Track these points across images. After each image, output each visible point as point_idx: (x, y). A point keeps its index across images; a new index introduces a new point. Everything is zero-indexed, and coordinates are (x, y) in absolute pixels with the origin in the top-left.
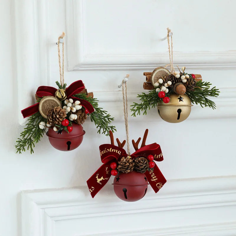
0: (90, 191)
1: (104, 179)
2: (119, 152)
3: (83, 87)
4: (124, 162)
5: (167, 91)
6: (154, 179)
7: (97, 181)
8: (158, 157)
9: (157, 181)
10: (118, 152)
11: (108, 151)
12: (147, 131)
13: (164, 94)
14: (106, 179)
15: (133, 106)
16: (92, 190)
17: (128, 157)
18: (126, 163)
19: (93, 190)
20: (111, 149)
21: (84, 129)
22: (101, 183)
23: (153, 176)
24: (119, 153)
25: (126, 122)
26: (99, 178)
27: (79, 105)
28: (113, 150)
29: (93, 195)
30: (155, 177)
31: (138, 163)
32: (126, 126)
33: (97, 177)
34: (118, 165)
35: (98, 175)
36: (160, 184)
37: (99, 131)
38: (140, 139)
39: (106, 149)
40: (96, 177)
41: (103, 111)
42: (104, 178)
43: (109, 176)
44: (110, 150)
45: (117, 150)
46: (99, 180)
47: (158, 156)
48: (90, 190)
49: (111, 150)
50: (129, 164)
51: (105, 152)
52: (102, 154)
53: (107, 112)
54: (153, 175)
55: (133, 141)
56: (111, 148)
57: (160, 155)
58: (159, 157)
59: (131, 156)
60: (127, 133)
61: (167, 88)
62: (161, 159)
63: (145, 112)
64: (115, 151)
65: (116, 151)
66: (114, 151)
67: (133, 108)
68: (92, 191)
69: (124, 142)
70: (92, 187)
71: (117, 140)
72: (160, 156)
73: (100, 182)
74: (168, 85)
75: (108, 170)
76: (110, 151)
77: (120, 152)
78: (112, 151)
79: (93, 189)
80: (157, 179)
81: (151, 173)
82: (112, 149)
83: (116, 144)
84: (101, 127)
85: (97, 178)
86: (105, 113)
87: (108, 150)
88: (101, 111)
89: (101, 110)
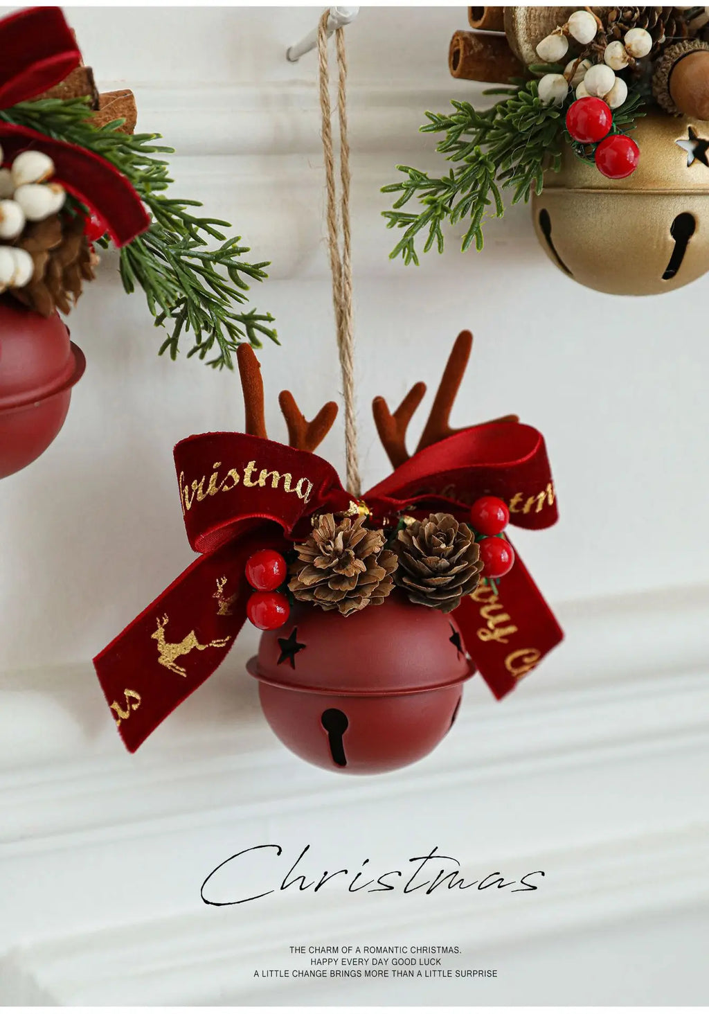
0: (116, 716)
1: (201, 648)
2: (304, 490)
3: (72, 55)
4: (336, 553)
5: (620, 93)
6: (496, 628)
7: (159, 654)
8: (534, 506)
9: (515, 642)
10: (298, 489)
11: (231, 480)
12: (463, 343)
13: (603, 117)
14: (214, 644)
15: (399, 187)
16: (124, 709)
17: (354, 508)
18: (345, 561)
19: (135, 707)
20: (250, 468)
21: (74, 338)
22: (182, 672)
23: (493, 613)
24: (301, 489)
25: (339, 287)
26: (174, 637)
27: (48, 180)
28: (264, 474)
29: (134, 734)
30: (503, 618)
31: (419, 556)
32: (342, 317)
33: (159, 634)
34: (292, 564)
35: (166, 621)
36: (530, 655)
37: (173, 342)
38: (418, 391)
39: (222, 472)
40: (154, 636)
41: (202, 223)
42: (201, 642)
43: (231, 628)
44: (249, 475)
45: (288, 476)
46: (169, 654)
47: (530, 501)
48: (116, 706)
49: (255, 477)
50: (368, 562)
51: (212, 489)
52: (195, 503)
53: (227, 225)
54: (487, 609)
55: (379, 406)
56: (251, 464)
57: (542, 495)
58: (539, 508)
59: (369, 500)
60: (344, 354)
61: (618, 73)
62: (546, 518)
63: (474, 230)
64: (275, 484)
65: (282, 481)
66: (269, 480)
67: (398, 205)
68: (125, 715)
69: (329, 412)
70: (129, 693)
71: (286, 400)
72: (546, 500)
73: (180, 660)
74: (628, 51)
75: (225, 594)
76: (247, 482)
77: (310, 486)
78: (262, 482)
79: (133, 700)
80: (511, 629)
81: (482, 595)
82: (259, 467)
83: (277, 430)
84: (180, 318)
85: (156, 641)
86: (210, 231)
87: (233, 473)
88: (188, 221)
89: (190, 211)
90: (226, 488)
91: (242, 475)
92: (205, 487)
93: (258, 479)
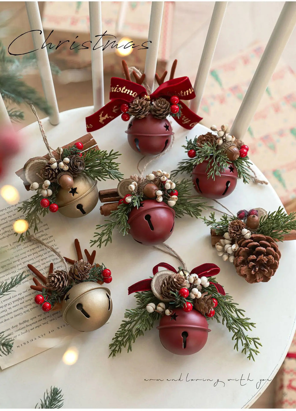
0: (87, 127)
7: (100, 119)
10: (133, 95)
11: (119, 90)
14: (110, 117)
16: (89, 127)
17: (145, 96)
19: (91, 127)
20: (124, 88)
22: (103, 122)
26: (103, 116)
28: (126, 90)
35: (102, 113)
38: (166, 73)
39: (118, 88)
42: (108, 117)
45: (132, 92)
46: (102, 119)
48: (87, 125)
49: (124, 90)
51: (115, 91)
52: (112, 93)
56: (125, 87)
64: (128, 93)
65: (130, 92)
66: (127, 92)
75: (116, 108)
76: (122, 92)
77: (137, 94)
78: (125, 92)
79: (91, 126)
82: (126, 88)
85: (100, 116)
87: (120, 88)
90: (118, 91)
91: (122, 89)
92: (114, 90)
93: (124, 91)
